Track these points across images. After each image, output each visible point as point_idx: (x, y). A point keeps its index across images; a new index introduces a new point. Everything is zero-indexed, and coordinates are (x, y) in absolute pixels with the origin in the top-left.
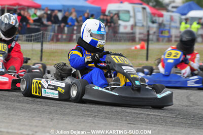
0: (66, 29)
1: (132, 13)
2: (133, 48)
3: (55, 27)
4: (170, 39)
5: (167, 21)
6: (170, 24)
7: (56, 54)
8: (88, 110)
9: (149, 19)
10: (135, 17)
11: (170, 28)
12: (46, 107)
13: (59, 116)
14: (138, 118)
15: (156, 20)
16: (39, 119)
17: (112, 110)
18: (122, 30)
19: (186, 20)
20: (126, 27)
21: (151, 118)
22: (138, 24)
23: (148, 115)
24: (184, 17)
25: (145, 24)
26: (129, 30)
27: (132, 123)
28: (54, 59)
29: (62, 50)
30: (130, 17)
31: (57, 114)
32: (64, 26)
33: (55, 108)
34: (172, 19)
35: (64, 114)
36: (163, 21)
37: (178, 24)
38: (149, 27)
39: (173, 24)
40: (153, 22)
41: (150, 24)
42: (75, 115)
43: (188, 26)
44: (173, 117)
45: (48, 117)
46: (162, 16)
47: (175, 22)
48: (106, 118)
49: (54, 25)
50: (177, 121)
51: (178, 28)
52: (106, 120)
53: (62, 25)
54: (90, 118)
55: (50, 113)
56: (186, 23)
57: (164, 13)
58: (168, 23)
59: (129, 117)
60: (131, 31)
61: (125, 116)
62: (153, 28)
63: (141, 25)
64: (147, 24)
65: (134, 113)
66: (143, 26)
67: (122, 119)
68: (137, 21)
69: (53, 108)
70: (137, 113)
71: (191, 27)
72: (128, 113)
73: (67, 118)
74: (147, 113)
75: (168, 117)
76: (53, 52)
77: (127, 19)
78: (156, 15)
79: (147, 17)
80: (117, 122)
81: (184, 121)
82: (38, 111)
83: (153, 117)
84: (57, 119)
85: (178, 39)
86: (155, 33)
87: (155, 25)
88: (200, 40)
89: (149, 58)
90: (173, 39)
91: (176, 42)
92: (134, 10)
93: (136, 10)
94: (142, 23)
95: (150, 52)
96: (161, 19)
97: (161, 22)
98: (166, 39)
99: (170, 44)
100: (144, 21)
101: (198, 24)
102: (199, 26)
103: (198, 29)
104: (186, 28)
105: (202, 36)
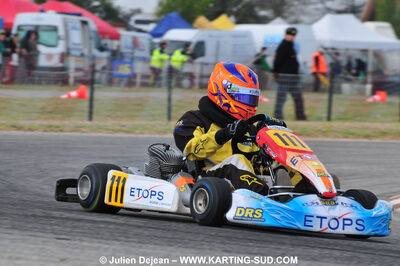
1: (61, 32)
2: (65, 96)
4: (133, 80)
5: (127, 47)
6: (132, 53)
9: (93, 43)
10: (67, 38)
11: (132, 59)
14: (75, 227)
15: (106, 44)
18: (42, 62)
20: (50, 57)
21: (99, 228)
22: (73, 52)
23: (94, 222)
24: (157, 40)
25: (86, 52)
26: (55, 62)
27: (63, 237)
30: (59, 38)
34: (135, 44)
36: (119, 46)
37: (146, 54)
38: (94, 58)
39: (138, 53)
40: (102, 49)
41: (96, 52)
43: (165, 57)
44: (139, 227)
46: (117, 37)
47: (143, 50)
50: (147, 233)
51: (146, 60)
56: (162, 52)
57: (122, 32)
58: (129, 51)
60: (60, 65)
61: (51, 225)
62: (101, 59)
63: (78, 53)
64: (90, 51)
65: (67, 219)
66: (82, 55)
67: (43, 231)
68: (72, 46)
70: (72, 219)
71: (170, 59)
72: (55, 218)
75: (129, 225)
77: (52, 42)
78: (107, 36)
79: (91, 38)
81: (158, 233)
83: (102, 226)
85: (146, 81)
86: (104, 68)
87: (105, 54)
88: (186, 82)
89: (94, 116)
90: (138, 80)
91: (144, 85)
92: (66, 25)
93: (70, 25)
94: (81, 50)
95: (95, 104)
96: (116, 43)
97: (115, 48)
98: (125, 80)
99: (133, 89)
100: (85, 46)
101: (183, 53)
102: (184, 58)
103: (183, 62)
104: (162, 60)
105: (191, 76)
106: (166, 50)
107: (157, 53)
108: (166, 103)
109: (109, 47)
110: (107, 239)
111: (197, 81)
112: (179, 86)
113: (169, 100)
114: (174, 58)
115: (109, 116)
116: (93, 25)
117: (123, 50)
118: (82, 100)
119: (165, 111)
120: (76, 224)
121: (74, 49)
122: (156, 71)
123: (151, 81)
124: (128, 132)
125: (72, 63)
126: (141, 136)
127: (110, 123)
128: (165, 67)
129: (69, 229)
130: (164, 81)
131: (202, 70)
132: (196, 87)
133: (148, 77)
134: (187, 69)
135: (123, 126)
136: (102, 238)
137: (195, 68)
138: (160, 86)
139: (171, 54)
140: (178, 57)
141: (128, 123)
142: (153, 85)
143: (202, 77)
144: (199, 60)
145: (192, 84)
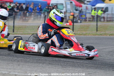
0: (28, 14)
1: (64, 5)
2: (65, 25)
3: (21, 13)
4: (86, 19)
5: (84, 9)
6: (86, 11)
7: (22, 28)
8: (40, 59)
9: (74, 8)
10: (66, 7)
11: (86, 13)
12: (16, 58)
13: (23, 63)
14: (68, 64)
15: (78, 9)
16: (11, 65)
17: (53, 59)
19: (95, 9)
21: (75, 64)
22: (68, 11)
23: (73, 62)
24: (93, 7)
25: (72, 11)
27: (64, 66)
28: (20, 31)
29: (25, 26)
30: (64, 7)
31: (22, 62)
32: (27, 13)
33: (21, 59)
34: (87, 8)
35: (26, 62)
36: (82, 9)
37: (90, 11)
39: (87, 11)
40: (76, 10)
41: (75, 11)
42: (32, 63)
43: (96, 12)
44: (87, 63)
45: (17, 63)
47: (89, 10)
48: (49, 64)
49: (21, 12)
50: (89, 65)
51: (90, 13)
52: (50, 65)
53: (26, 12)
54: (41, 64)
55: (18, 61)
56: (95, 11)
58: (85, 10)
59: (63, 63)
61: (60, 63)
62: (76, 13)
63: (69, 11)
64: (73, 11)
65: (65, 61)
67: (58, 65)
68: (67, 9)
69: (19, 58)
70: (67, 61)
72: (62, 61)
73: (28, 64)
74: (72, 61)
75: (84, 63)
76: (20, 27)
77: (62, 8)
78: (78, 6)
79: (73, 7)
80: (56, 66)
81: (93, 65)
82: (11, 60)
83: (76, 63)
84: (22, 65)
85: (90, 19)
86: (77, 16)
87: (78, 12)
88: (102, 20)
89: (74, 30)
90: (88, 19)
91: (89, 21)
93: (67, 3)
95: (74, 27)
96: (81, 8)
97: (80, 10)
98: (84, 19)
99: (86, 22)
100: (71, 9)
101: (101, 11)
102: (102, 12)
103: (101, 14)
104: (95, 13)
105: (104, 18)
106: (96, 10)
107: (93, 11)
108: (96, 26)
109: (79, 9)
110: (77, 67)
111: (106, 19)
112: (100, 21)
113: (97, 25)
114: (99, 12)
115: (79, 30)
116: (74, 3)
117: (83, 10)
118: (70, 26)
119: (96, 29)
120: (68, 63)
121: (68, 10)
122: (93, 17)
123: (92, 19)
124: (84, 35)
125: (68, 15)
126: (88, 36)
127: (79, 32)
128: (96, 15)
129: (65, 64)
130: (96, 19)
131: (107, 16)
132: (106, 21)
134: (103, 16)
135: (83, 33)
136: (75, 67)
137: (105, 15)
138: (94, 21)
139: (98, 11)
140: (100, 12)
141: (84, 32)
142: (92, 21)
143: (107, 18)
144: (106, 13)
145: (104, 20)
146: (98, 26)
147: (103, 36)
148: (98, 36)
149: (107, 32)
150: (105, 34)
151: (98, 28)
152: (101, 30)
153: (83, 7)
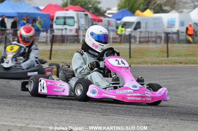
1: (76, 19)
10: (78, 22)
15: (96, 24)
20: (71, 30)
22: (81, 28)
24: (119, 22)
26: (73, 33)
30: (75, 22)
34: (109, 23)
37: (114, 28)
39: (110, 28)
43: (124, 29)
46: (101, 21)
47: (112, 26)
51: (115, 31)
56: (122, 27)
57: (102, 18)
60: (76, 34)
66: (85, 29)
68: (80, 25)
77: (72, 24)
78: (96, 21)
79: (89, 22)
85: (115, 40)
88: (133, 40)
90: (111, 40)
91: (114, 42)
92: (78, 16)
93: (80, 16)
94: (85, 27)
100: (86, 25)
108: (128, 50)
111: (138, 40)
116: (90, 16)
119: (128, 54)
125: (81, 33)
131: (140, 34)
132: (138, 42)
133: (116, 38)
134: (133, 34)
137: (137, 34)
143: (140, 38)
144: (138, 30)
145: (136, 41)
146: (132, 50)
147: (143, 65)
148: (135, 65)
149: (147, 59)
150: (145, 62)
151: (132, 53)
152: (135, 56)
153: (103, 21)
